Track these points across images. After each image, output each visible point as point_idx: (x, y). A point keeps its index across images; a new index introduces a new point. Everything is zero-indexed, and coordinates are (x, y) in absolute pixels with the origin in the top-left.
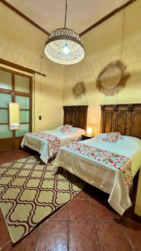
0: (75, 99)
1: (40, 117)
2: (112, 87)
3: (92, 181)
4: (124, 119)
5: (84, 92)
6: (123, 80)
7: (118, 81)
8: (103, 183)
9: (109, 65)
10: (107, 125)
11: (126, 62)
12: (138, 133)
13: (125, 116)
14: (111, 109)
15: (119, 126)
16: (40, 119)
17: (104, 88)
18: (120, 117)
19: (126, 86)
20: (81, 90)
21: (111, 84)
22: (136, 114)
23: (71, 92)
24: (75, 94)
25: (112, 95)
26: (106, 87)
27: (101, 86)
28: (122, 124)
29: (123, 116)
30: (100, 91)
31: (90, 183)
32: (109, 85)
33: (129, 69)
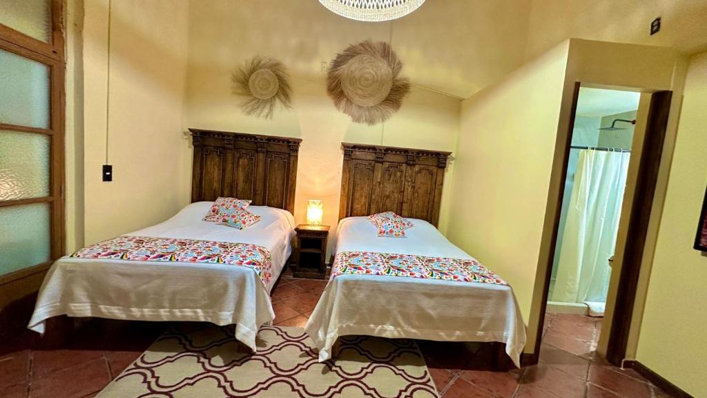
0: (249, 113)
1: (107, 169)
2: (371, 102)
3: (458, 333)
4: (396, 182)
5: (286, 96)
6: (396, 94)
7: (385, 93)
8: (483, 325)
9: (362, 45)
10: (357, 195)
11: (402, 52)
12: (423, 211)
13: (399, 174)
14: (370, 156)
15: (388, 197)
16: (107, 178)
17: (349, 101)
18: (390, 175)
19: (401, 108)
20: (274, 87)
21: (370, 95)
22: (420, 172)
23: (227, 82)
24: (249, 93)
25: (371, 122)
26: (356, 99)
27: (342, 92)
28: (393, 192)
29: (395, 175)
30: (337, 104)
31: (453, 339)
32: (365, 97)
33: (409, 72)
